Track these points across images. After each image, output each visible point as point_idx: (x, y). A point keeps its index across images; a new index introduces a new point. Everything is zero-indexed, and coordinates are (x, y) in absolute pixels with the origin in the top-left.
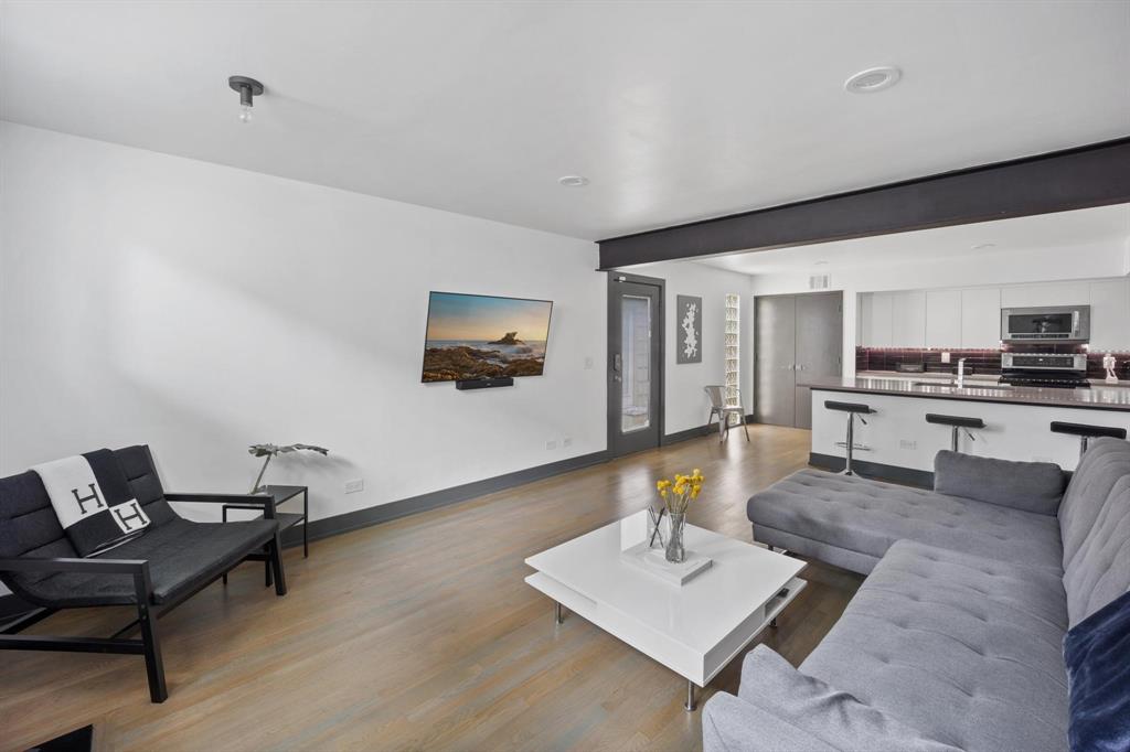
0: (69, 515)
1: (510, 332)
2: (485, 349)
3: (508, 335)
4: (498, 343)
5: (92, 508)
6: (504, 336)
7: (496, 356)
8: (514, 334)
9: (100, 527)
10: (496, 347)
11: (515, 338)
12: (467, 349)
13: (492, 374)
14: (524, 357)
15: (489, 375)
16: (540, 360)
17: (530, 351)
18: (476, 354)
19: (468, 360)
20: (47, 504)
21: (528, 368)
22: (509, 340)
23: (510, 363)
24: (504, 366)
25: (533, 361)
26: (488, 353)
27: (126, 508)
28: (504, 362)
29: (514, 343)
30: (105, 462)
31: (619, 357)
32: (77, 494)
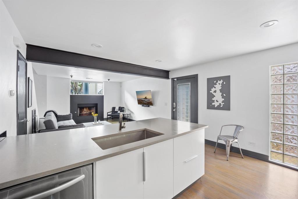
2: (143, 100)
9: (117, 112)
14: (149, 101)
16: (152, 102)
18: (142, 100)
21: (150, 104)
22: (146, 98)
24: (147, 103)
27: (119, 111)
29: (147, 98)
30: (119, 107)
31: (174, 104)
32: (117, 109)
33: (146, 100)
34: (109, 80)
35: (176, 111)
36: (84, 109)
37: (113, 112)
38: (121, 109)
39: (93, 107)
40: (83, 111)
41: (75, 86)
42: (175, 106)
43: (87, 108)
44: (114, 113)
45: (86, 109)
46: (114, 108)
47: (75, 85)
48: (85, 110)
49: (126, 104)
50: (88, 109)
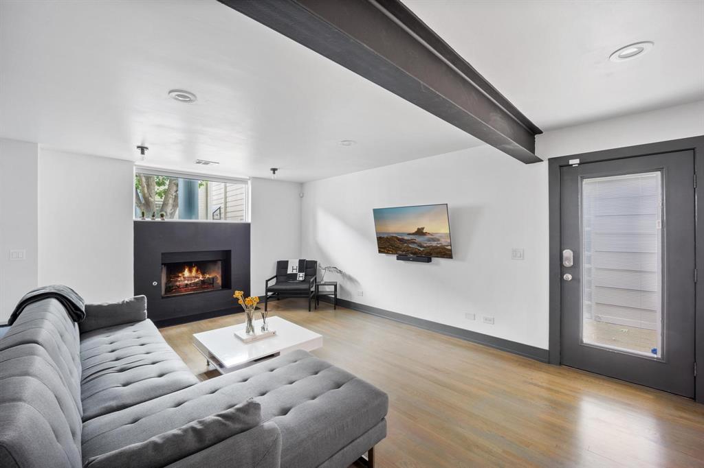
0: (289, 271)
1: (420, 227)
2: (406, 238)
3: (418, 229)
4: (413, 234)
5: (295, 272)
6: (416, 230)
7: (414, 243)
8: (423, 229)
9: (294, 276)
10: (412, 237)
11: (424, 231)
12: (397, 238)
13: (414, 253)
14: (434, 244)
15: (412, 253)
16: (449, 247)
17: (439, 240)
18: (402, 240)
19: (398, 244)
20: (287, 268)
21: (440, 252)
22: (420, 232)
23: (425, 247)
24: (422, 249)
25: (443, 248)
26: (409, 240)
27: (301, 274)
28: (421, 246)
29: (424, 234)
30: (302, 262)
31: (568, 253)
32: (293, 268)
33: (419, 239)
34: (274, 170)
35: (577, 279)
36: (182, 271)
37: (282, 278)
38: (309, 267)
39: (214, 262)
40: (179, 277)
41: (147, 195)
42: (568, 263)
43: (194, 270)
44: (286, 282)
45: (190, 271)
46: (282, 265)
47: (146, 191)
48: (186, 273)
49: (320, 250)
50: (197, 271)
